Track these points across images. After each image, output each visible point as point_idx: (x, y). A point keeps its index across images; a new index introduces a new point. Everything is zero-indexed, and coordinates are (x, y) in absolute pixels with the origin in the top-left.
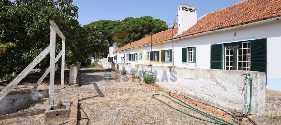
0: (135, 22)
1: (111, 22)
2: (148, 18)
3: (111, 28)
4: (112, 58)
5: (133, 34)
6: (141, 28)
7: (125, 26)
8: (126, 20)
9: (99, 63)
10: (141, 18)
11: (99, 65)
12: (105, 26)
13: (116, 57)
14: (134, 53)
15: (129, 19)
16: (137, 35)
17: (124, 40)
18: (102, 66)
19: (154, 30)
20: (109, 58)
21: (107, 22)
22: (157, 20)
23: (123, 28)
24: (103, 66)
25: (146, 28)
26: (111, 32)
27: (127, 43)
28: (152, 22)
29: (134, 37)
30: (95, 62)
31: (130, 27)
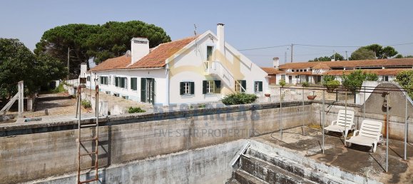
0: (118, 30)
1: (86, 26)
2: (136, 23)
3: (86, 37)
4: (85, 79)
5: (116, 45)
7: (104, 34)
8: (107, 26)
9: (65, 87)
10: (128, 24)
11: (64, 90)
12: (76, 34)
13: (89, 78)
15: (111, 23)
16: (121, 48)
17: (103, 54)
18: (67, 91)
20: (81, 79)
21: (79, 28)
23: (101, 37)
24: (69, 91)
26: (86, 41)
29: (116, 50)
30: (61, 85)
31: (111, 36)
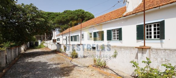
0: (71, 13)
1: (53, 13)
2: (81, 10)
3: (54, 18)
4: (56, 40)
5: (71, 21)
6: (76, 17)
7: (64, 16)
8: (65, 12)
9: (45, 44)
10: (76, 11)
11: (45, 47)
13: (58, 39)
14: (75, 35)
15: (67, 11)
16: (73, 23)
17: (64, 27)
18: (47, 47)
19: (86, 19)
20: (53, 40)
21: (50, 14)
22: (87, 12)
23: (63, 17)
24: (49, 47)
25: (80, 18)
27: (66, 29)
28: (84, 13)
29: (71, 24)
30: (42, 44)
31: (68, 16)
